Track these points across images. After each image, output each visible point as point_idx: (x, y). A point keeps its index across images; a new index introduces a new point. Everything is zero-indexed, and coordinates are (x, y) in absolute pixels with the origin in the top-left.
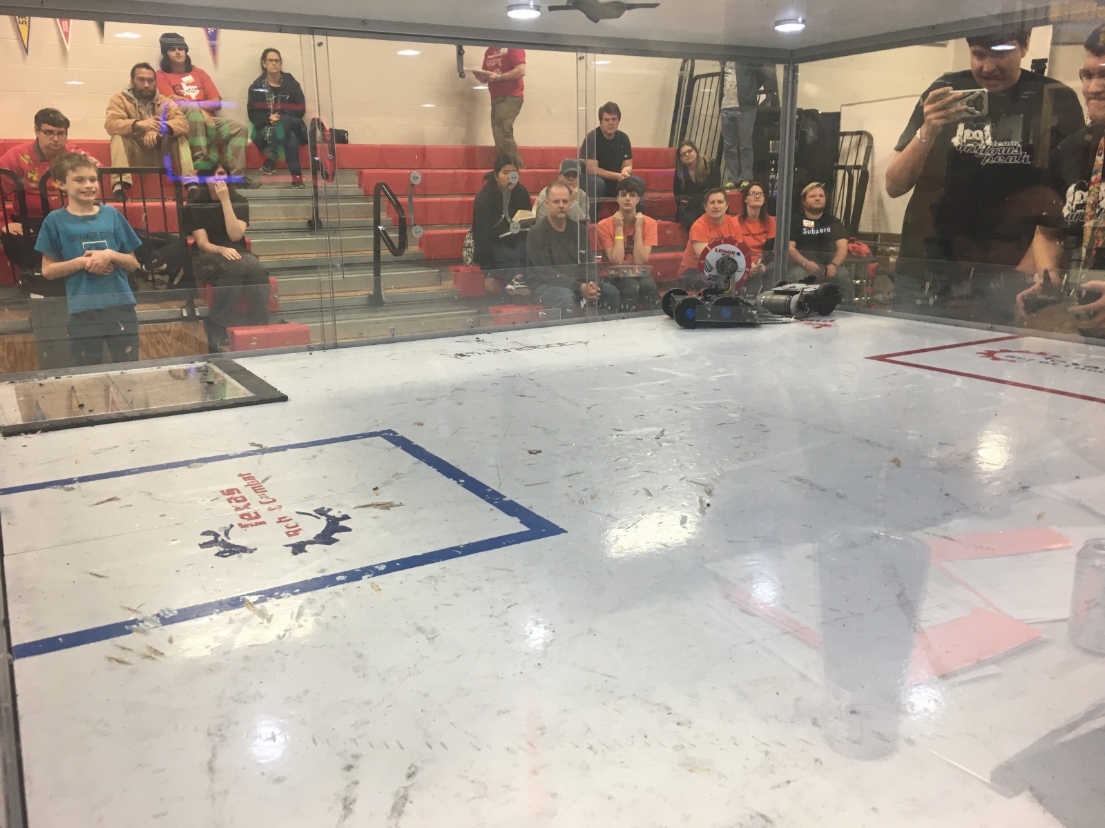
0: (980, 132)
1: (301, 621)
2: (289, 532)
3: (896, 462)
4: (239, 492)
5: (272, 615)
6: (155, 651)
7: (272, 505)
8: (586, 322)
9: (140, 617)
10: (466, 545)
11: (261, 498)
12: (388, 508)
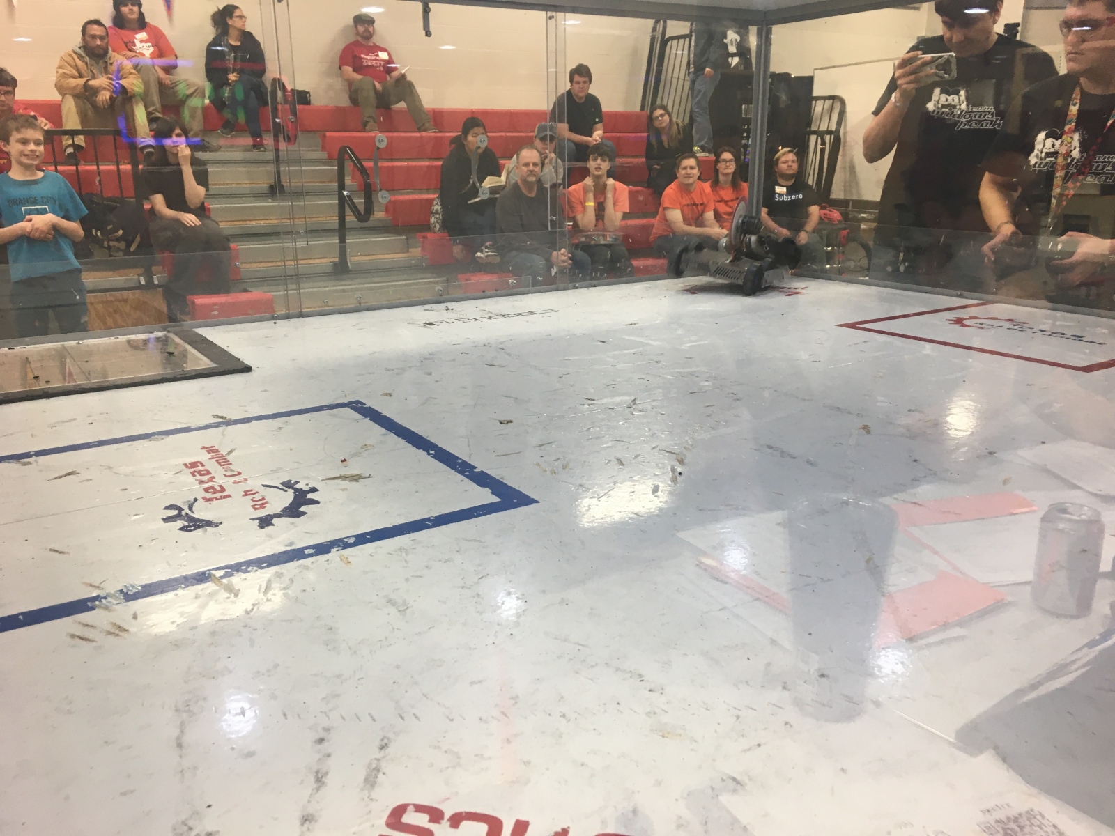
0: (956, 97)
1: (269, 596)
2: (256, 505)
3: (866, 428)
4: (203, 465)
5: (239, 590)
6: (120, 628)
7: (237, 478)
8: (557, 290)
9: (102, 594)
10: (436, 517)
11: (226, 471)
12: (356, 480)
